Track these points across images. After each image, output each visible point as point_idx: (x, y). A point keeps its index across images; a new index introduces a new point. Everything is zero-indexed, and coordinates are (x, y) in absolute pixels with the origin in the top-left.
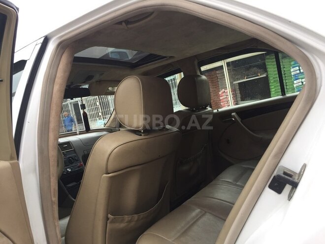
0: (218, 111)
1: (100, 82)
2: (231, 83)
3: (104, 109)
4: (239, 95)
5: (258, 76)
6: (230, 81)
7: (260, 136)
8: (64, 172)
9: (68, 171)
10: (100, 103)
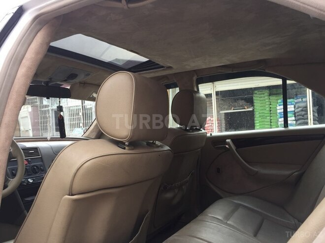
0: (211, 135)
1: (84, 84)
2: (218, 112)
3: (86, 120)
4: (224, 125)
5: (245, 109)
6: (217, 109)
7: (255, 169)
8: (24, 182)
9: (29, 182)
10: (83, 113)
